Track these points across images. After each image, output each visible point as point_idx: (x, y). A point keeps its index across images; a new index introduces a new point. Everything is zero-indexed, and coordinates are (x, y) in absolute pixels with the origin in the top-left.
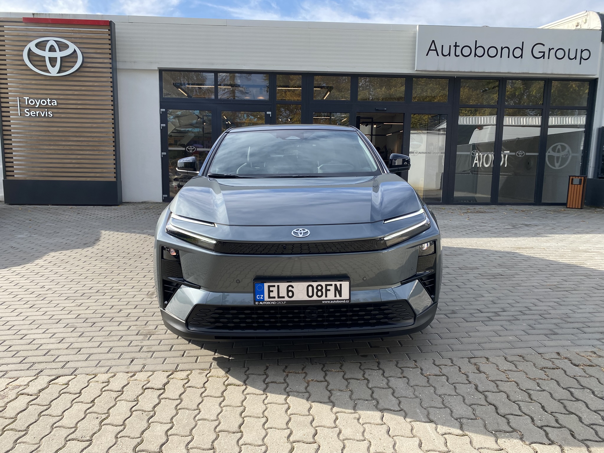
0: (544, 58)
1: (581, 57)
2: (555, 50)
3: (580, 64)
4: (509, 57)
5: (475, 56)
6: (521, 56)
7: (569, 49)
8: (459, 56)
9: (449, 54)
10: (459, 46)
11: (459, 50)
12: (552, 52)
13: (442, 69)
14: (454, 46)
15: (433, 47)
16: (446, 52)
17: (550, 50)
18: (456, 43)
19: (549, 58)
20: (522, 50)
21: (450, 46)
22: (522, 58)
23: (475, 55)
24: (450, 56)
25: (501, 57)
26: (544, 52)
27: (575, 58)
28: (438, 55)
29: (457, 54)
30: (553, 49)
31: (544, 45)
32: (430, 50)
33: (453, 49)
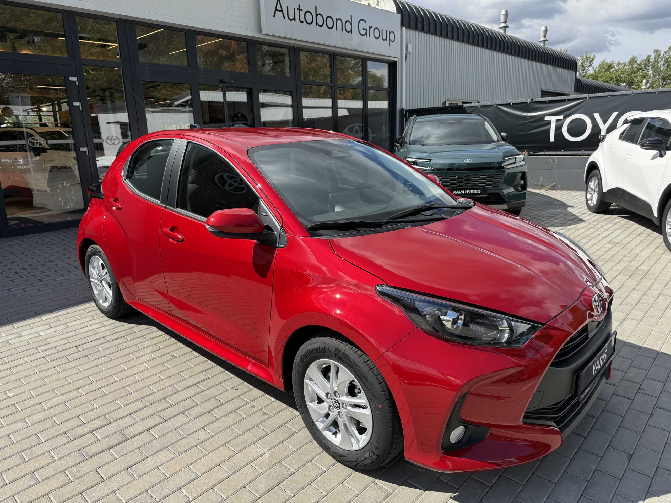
0: (367, 36)
1: (390, 39)
2: (374, 28)
3: (389, 46)
4: (342, 31)
5: (316, 25)
6: (351, 31)
7: (382, 29)
8: (302, 22)
9: (294, 18)
10: (302, 10)
11: (302, 13)
12: (372, 30)
13: (289, 36)
14: (298, 9)
15: (279, 8)
16: (292, 17)
17: (370, 27)
18: (299, 5)
19: (370, 37)
20: (351, 24)
21: (294, 8)
22: (352, 33)
23: (317, 23)
24: (295, 20)
25: (337, 30)
26: (366, 30)
27: (386, 39)
28: (284, 18)
29: (302, 20)
30: (372, 27)
31: (366, 22)
32: (276, 10)
33: (297, 12)
